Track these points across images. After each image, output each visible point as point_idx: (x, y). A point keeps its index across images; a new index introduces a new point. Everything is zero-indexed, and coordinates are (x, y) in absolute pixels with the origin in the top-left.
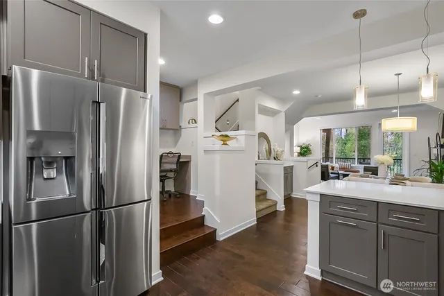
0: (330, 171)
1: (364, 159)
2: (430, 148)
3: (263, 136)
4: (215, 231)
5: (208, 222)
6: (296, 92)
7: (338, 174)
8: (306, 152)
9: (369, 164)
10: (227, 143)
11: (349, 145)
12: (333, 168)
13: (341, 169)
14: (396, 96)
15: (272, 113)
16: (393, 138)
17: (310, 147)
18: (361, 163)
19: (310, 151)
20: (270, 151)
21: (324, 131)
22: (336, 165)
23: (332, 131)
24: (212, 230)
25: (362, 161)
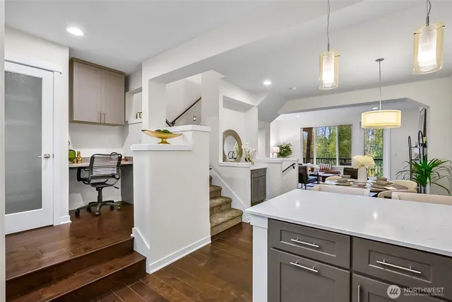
0: (309, 173)
1: (345, 160)
2: (410, 148)
3: (231, 134)
4: (144, 260)
5: (138, 248)
6: (267, 83)
7: (318, 176)
8: (286, 152)
9: (350, 164)
10: (168, 140)
11: (332, 145)
12: (312, 170)
13: (321, 170)
14: (378, 89)
15: (243, 108)
16: (374, 137)
17: (291, 147)
18: (341, 164)
19: (290, 151)
20: (240, 152)
21: (305, 129)
22: (316, 166)
23: (314, 131)
24: (141, 259)
25: (343, 162)
